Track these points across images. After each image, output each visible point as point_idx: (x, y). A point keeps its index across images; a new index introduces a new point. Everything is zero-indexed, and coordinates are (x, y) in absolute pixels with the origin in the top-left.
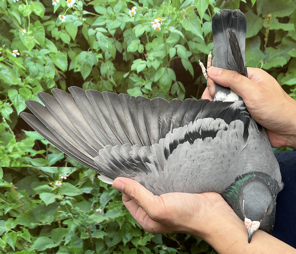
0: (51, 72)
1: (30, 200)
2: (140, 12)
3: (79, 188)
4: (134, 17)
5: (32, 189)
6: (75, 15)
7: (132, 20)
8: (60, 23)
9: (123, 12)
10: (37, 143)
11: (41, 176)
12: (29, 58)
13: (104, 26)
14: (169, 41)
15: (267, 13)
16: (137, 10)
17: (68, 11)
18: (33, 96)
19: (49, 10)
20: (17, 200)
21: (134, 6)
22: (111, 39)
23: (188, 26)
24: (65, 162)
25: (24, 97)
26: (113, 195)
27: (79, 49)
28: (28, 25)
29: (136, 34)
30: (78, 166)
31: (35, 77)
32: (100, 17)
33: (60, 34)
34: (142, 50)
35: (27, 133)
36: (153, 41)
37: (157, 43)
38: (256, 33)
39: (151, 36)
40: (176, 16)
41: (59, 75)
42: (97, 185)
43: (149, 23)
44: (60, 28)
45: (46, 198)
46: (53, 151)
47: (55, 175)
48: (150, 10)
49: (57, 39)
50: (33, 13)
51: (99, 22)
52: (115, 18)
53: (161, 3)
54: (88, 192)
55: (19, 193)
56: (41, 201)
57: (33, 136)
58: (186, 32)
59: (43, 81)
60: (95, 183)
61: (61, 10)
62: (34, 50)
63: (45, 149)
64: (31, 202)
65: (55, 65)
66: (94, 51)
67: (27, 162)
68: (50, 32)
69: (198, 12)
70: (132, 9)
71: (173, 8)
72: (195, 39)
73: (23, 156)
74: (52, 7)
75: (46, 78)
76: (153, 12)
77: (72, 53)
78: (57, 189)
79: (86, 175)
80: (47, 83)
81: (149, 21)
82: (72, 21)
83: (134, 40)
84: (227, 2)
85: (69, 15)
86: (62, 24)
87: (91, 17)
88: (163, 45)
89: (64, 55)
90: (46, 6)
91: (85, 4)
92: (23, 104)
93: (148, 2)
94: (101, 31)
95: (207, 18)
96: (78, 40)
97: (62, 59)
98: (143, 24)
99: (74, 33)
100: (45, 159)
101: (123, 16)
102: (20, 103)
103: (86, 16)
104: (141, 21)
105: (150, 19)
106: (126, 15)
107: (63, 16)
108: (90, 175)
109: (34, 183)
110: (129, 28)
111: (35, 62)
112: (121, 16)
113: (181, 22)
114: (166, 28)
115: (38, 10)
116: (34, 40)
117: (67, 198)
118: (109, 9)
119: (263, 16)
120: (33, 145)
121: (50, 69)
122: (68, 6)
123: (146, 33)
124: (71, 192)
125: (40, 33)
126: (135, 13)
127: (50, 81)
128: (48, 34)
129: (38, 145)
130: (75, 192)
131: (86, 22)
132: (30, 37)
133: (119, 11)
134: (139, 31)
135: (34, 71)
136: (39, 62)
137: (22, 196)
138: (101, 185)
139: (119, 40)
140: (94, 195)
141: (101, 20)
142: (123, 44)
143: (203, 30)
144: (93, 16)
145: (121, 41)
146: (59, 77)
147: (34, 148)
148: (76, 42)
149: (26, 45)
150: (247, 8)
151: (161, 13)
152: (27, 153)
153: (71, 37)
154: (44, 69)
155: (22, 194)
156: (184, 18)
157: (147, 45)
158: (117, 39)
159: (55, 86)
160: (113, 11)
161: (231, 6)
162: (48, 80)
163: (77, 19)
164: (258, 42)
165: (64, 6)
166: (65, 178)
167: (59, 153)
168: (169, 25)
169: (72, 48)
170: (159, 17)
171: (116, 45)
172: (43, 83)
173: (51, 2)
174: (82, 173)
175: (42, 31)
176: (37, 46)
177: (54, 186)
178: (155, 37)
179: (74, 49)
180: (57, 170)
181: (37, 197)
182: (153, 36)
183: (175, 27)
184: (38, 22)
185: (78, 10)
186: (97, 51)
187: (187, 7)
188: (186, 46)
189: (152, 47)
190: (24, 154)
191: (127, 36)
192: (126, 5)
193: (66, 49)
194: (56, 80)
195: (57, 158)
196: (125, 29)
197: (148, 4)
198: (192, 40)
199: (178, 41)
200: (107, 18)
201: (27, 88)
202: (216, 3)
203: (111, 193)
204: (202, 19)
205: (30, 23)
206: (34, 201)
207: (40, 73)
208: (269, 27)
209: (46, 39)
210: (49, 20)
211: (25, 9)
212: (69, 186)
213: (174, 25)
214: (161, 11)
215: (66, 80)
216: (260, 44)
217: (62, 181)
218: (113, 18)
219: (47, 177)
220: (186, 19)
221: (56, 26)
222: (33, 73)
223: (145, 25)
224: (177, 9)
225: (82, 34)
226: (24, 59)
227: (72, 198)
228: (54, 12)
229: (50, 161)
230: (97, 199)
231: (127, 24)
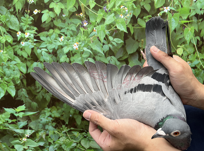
0: (17, 74)
1: (9, 149)
2: (66, 39)
3: (36, 143)
4: (62, 43)
5: (10, 143)
6: (30, 42)
7: (62, 44)
8: (22, 46)
9: (56, 40)
10: (12, 115)
11: (14, 135)
12: (5, 66)
13: (46, 48)
14: (84, 56)
15: (141, 39)
16: (64, 38)
17: (26, 40)
18: (8, 88)
19: (15, 39)
20: (2, 148)
21: (62, 36)
22: (50, 55)
23: (94, 47)
24: (28, 127)
25: (3, 89)
26: (57, 147)
27: (32, 61)
28: (4, 48)
29: (64, 52)
30: (35, 129)
31: (9, 77)
32: (44, 43)
33: (22, 52)
34: (68, 61)
35: (6, 109)
36: (74, 56)
37: (77, 57)
38: (135, 51)
39: (73, 53)
40: (87, 41)
41: (22, 76)
42: (47, 141)
43: (71, 45)
44: (21, 49)
45: (18, 148)
46: (21, 120)
47: (23, 134)
48: (72, 38)
49: (20, 55)
50: (6, 41)
51: (43, 45)
52: (52, 43)
53: (78, 34)
54: (42, 145)
55: (3, 145)
56: (16, 150)
57: (9, 111)
58: (93, 51)
59: (14, 79)
60: (46, 140)
61: (22, 39)
62: (8, 62)
63: (16, 119)
64: (10, 150)
65: (19, 70)
66: (41, 62)
67: (6, 126)
68: (16, 52)
69: (99, 39)
70: (61, 38)
71: (85, 37)
72: (99, 55)
73: (4, 123)
74: (17, 37)
75: (15, 78)
76: (73, 39)
77: (29, 63)
78: (24, 143)
79: (40, 135)
80: (16, 81)
81: (71, 44)
82: (28, 45)
83: (63, 55)
84: (117, 33)
85: (26, 42)
86: (23, 47)
87: (39, 43)
88: (80, 58)
89: (24, 65)
90: (13, 37)
91: (35, 35)
92: (3, 93)
93: (70, 33)
94: (44, 50)
95: (105, 42)
96: (32, 56)
97: (23, 67)
98: (68, 46)
99: (29, 52)
100: (16, 124)
101: (56, 42)
102: (1, 92)
103: (36, 42)
104: (66, 44)
105: (72, 43)
106: (58, 41)
107: (23, 43)
108: (43, 135)
109: (11, 139)
110: (60, 49)
111: (9, 69)
112: (55, 42)
113: (90, 45)
114: (82, 48)
115: (9, 39)
116: (8, 56)
117: (30, 148)
118: (48, 38)
119: (139, 41)
120: (9, 116)
121: (17, 73)
122: (26, 37)
123: (70, 51)
124: (32, 145)
125: (11, 52)
126: (63, 40)
127: (18, 80)
128: (15, 53)
129: (12, 117)
130: (34, 145)
131: (36, 45)
132: (5, 55)
133: (54, 39)
134: (66, 50)
135: (8, 74)
136: (11, 69)
137: (4, 146)
138: (49, 141)
139: (55, 55)
140: (46, 147)
141: (44, 44)
142: (57, 57)
143: (103, 49)
144: (40, 42)
145: (56, 56)
146: (22, 77)
147: (10, 118)
148: (31, 57)
149: (3, 59)
150: (129, 36)
151: (78, 40)
152: (6, 121)
153: (28, 54)
154: (14, 72)
155: (5, 145)
156: (92, 42)
157: (71, 58)
158: (54, 55)
159: (20, 82)
160: (51, 39)
161: (119, 35)
162: (16, 79)
163: (31, 44)
164: (137, 56)
165: (23, 37)
166: (29, 136)
167: (24, 121)
168: (83, 47)
169: (29, 60)
170: (77, 42)
171: (53, 58)
172: (14, 81)
173: (16, 35)
174: (38, 133)
175: (12, 51)
176: (9, 60)
177: (22, 141)
178: (75, 53)
179: (30, 61)
180: (23, 131)
181: (13, 147)
182: (74, 53)
183: (86, 48)
184: (10, 46)
185: (31, 39)
186: (43, 62)
187: (93, 36)
188: (94, 58)
189: (74, 59)
190: (5, 122)
191: (59, 53)
192: (58, 35)
193: (25, 61)
194: (21, 79)
195: (23, 124)
196: (58, 49)
197: (70, 35)
198: (97, 55)
199: (89, 56)
200: (47, 43)
201: (5, 83)
202: (110, 34)
203: (55, 146)
204: (102, 43)
205: (5, 46)
206: (11, 150)
207: (12, 75)
208: (143, 47)
209: (14, 55)
210: (16, 45)
211: (2, 39)
212: (31, 141)
213: (86, 47)
214: (78, 39)
215: (26, 78)
216: (138, 57)
217: (27, 138)
218: (51, 43)
219: (18, 135)
220: (93, 43)
221: (19, 48)
222: (8, 75)
223: (69, 46)
224: (87, 37)
225: (34, 53)
226: (3, 67)
227: (33, 148)
228: (18, 40)
229: (19, 126)
230: (47, 149)
231: (59, 46)
